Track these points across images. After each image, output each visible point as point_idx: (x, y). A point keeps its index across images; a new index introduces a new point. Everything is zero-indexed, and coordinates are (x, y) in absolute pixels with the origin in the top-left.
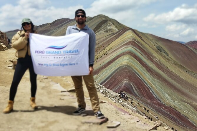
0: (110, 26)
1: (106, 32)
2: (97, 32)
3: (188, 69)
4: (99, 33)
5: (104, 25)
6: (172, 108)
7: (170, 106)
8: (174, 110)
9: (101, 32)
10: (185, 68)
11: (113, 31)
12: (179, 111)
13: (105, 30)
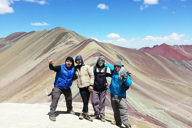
0: (70, 38)
1: (67, 44)
2: (58, 45)
3: (149, 75)
4: (60, 45)
5: (64, 38)
6: (149, 116)
7: (147, 115)
8: (151, 118)
9: (61, 44)
10: (145, 73)
11: (74, 43)
12: (156, 119)
13: (66, 42)
